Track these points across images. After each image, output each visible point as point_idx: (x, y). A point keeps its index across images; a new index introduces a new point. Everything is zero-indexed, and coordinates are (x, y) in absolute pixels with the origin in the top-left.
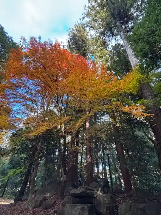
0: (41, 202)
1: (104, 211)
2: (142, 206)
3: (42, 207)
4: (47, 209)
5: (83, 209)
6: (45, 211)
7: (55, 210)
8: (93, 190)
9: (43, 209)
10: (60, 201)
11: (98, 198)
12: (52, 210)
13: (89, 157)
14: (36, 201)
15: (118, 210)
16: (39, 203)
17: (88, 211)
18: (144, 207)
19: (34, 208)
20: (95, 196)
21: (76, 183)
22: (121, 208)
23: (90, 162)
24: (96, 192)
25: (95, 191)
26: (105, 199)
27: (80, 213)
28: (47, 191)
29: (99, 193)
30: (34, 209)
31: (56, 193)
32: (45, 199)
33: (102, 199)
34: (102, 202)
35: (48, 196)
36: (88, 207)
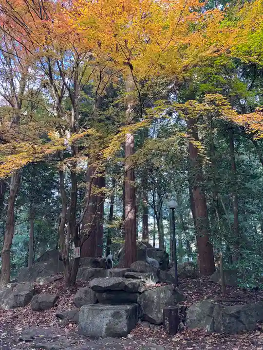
0: (28, 298)
1: (158, 317)
2: (233, 309)
3: (29, 306)
4: (41, 310)
5: (116, 315)
6: (38, 313)
7: (59, 312)
8: (137, 278)
9: (34, 310)
10: (69, 296)
11: (146, 293)
12: (51, 312)
13: (129, 210)
14: (17, 295)
15: (185, 314)
16: (22, 299)
17: (126, 318)
18: (239, 312)
19: (13, 307)
20: (142, 290)
21: (99, 259)
22: (192, 312)
23: (131, 219)
24: (144, 282)
25: (142, 280)
26: (162, 295)
27: (110, 323)
28: (39, 274)
29: (150, 283)
30: (15, 310)
31: (58, 278)
32: (36, 291)
33: (156, 297)
34: (155, 300)
35: (41, 284)
36: (127, 311)
